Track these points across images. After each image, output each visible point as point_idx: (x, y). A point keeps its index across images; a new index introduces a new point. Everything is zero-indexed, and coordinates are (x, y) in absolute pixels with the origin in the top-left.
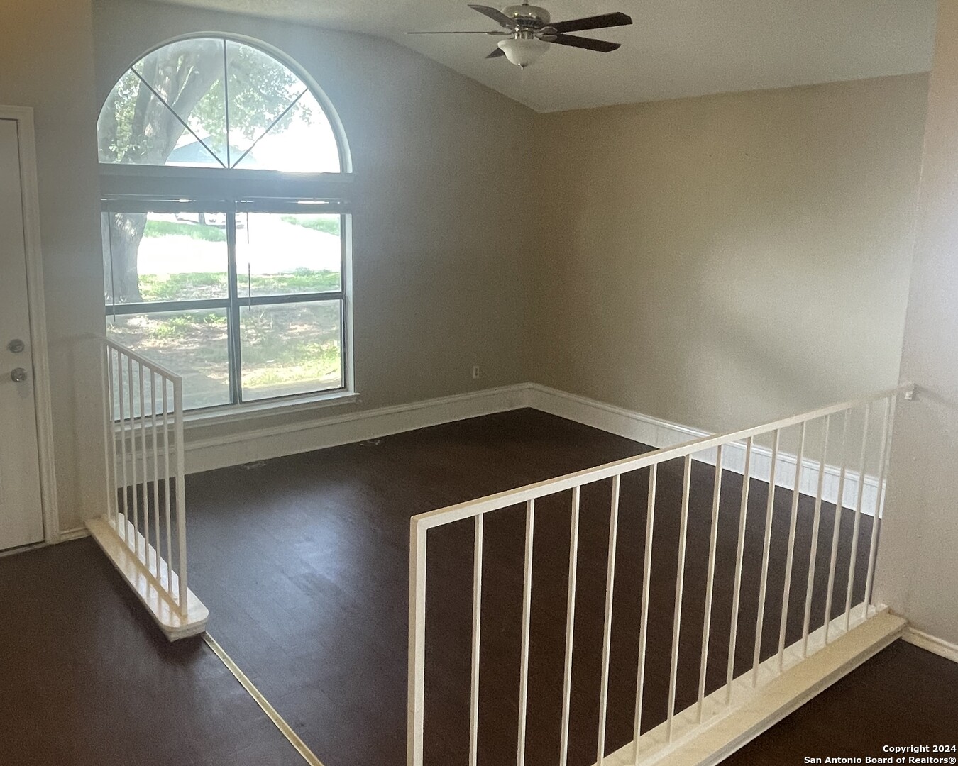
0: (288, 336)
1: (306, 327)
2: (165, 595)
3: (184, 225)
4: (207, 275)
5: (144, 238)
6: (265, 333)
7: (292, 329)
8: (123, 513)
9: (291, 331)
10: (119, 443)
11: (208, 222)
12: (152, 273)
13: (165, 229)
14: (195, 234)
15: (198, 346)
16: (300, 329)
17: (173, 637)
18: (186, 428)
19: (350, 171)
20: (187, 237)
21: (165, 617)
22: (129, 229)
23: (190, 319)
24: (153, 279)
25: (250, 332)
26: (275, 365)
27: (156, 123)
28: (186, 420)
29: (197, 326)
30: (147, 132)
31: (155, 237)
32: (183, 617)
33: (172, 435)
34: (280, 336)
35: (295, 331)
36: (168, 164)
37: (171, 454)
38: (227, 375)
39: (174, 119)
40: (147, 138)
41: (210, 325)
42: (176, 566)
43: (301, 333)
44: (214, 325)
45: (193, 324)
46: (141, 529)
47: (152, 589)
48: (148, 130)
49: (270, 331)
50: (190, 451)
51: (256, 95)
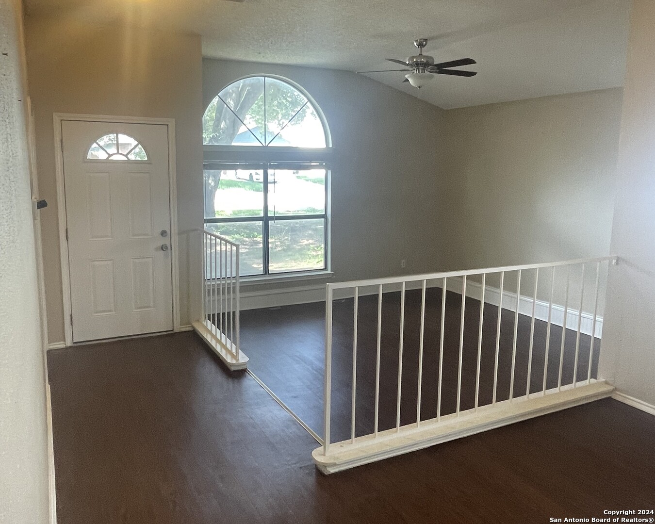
0: (299, 246)
1: (311, 241)
2: (229, 352)
3: (241, 182)
4: (254, 211)
5: (218, 189)
6: (285, 244)
7: (301, 242)
8: (210, 321)
9: (301, 243)
10: (209, 291)
11: (255, 180)
12: (222, 210)
13: (230, 184)
14: (248, 187)
15: (247, 250)
16: (306, 242)
17: (233, 369)
18: (242, 285)
19: (331, 146)
20: (242, 189)
21: (229, 360)
22: (211, 182)
23: (243, 235)
24: (223, 213)
25: (277, 243)
26: (290, 261)
27: (227, 121)
28: (240, 281)
29: (247, 239)
30: (222, 126)
31: (224, 189)
32: (238, 360)
33: (234, 288)
34: (294, 246)
35: (304, 243)
36: (233, 144)
37: (234, 299)
38: (262, 265)
39: (237, 118)
40: (222, 129)
41: (254, 239)
42: (235, 342)
43: (306, 245)
44: (256, 239)
45: (245, 238)
46: (218, 327)
47: (223, 350)
48: (223, 125)
49: (289, 243)
50: (242, 298)
51: (284, 101)
